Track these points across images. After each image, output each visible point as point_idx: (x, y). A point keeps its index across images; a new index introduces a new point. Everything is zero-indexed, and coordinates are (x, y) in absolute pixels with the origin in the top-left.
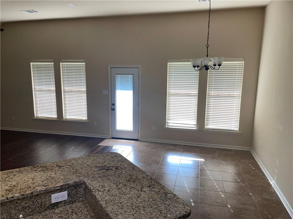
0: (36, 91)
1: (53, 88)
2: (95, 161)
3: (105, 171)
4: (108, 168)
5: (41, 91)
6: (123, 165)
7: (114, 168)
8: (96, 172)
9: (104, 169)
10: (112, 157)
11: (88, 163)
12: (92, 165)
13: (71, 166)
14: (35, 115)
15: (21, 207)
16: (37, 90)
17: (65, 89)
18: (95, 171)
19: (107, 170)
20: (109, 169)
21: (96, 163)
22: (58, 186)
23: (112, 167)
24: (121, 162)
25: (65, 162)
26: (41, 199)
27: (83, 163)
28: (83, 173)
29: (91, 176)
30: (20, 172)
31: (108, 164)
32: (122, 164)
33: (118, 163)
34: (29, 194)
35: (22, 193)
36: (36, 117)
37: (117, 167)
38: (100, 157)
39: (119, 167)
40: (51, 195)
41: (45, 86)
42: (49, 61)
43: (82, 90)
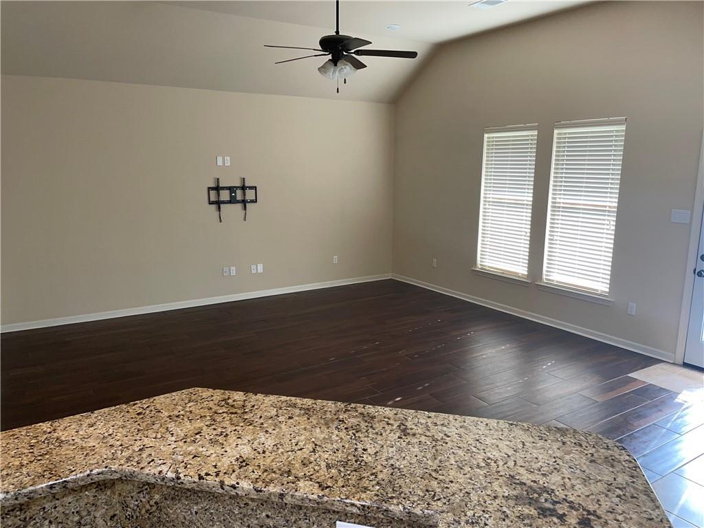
0: (487, 204)
1: (528, 197)
2: (521, 454)
3: (534, 512)
4: (555, 503)
5: (499, 203)
6: (620, 518)
7: (575, 513)
8: (497, 501)
9: (537, 501)
10: (591, 461)
11: (495, 454)
12: (501, 463)
13: (437, 440)
14: (479, 262)
15: (256, 522)
16: (489, 202)
17: (558, 200)
18: (495, 497)
19: (544, 512)
20: (553, 512)
21: (520, 462)
22: (353, 505)
23: (572, 506)
24: (619, 496)
25: (429, 420)
26: (307, 521)
27: (478, 445)
28: (454, 487)
29: (470, 513)
30: (307, 411)
31: (564, 485)
32: (620, 509)
33: (602, 498)
34: (274, 494)
35: (259, 485)
36: (480, 267)
37: (589, 513)
38: (547, 445)
39: (599, 517)
40: (335, 523)
41: (508, 191)
42: (528, 127)
43: (606, 206)
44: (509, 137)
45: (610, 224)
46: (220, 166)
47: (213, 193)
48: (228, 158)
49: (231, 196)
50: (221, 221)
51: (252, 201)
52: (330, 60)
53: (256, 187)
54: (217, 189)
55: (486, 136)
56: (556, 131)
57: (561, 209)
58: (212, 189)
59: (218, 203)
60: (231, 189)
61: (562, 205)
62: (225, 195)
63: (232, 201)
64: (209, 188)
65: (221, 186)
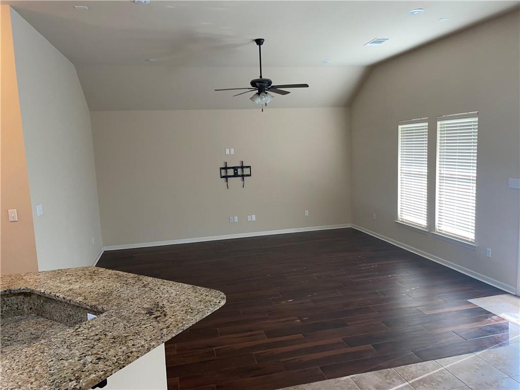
0: (403, 174)
5: (410, 174)
17: (443, 172)
40: (87, 313)
41: (414, 166)
42: (423, 120)
43: (470, 176)
44: (413, 127)
45: (472, 188)
46: (228, 155)
47: (223, 171)
48: (233, 150)
49: (235, 173)
50: (228, 188)
51: (248, 175)
52: (257, 93)
53: (250, 167)
54: (226, 168)
55: (400, 127)
56: (439, 123)
57: (445, 178)
58: (223, 168)
59: (226, 177)
60: (235, 168)
61: (445, 175)
62: (231, 172)
63: (236, 175)
64: (221, 168)
65: (228, 166)
